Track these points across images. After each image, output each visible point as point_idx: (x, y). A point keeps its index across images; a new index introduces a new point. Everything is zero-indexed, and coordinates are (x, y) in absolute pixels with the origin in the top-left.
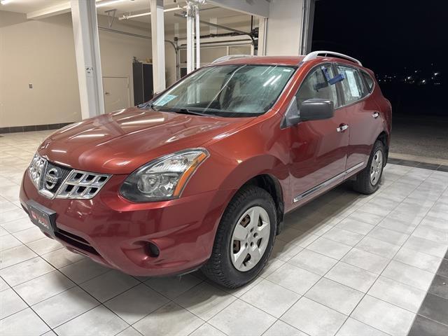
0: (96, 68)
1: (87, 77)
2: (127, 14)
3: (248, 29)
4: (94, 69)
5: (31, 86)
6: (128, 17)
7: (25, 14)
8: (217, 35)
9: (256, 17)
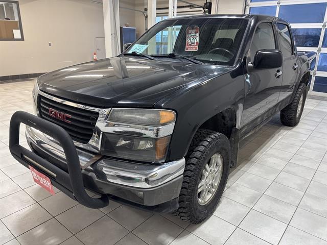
4: (115, 34)
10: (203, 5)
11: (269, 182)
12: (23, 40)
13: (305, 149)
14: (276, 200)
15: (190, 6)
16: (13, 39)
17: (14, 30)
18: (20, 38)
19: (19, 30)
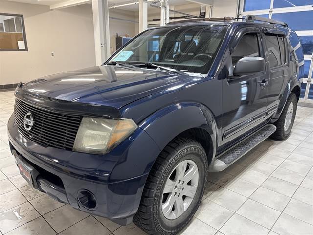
0: (106, 43)
1: (101, 49)
2: (115, 5)
3: (197, 14)
4: (105, 44)
5: (53, 55)
6: (115, 7)
7: (49, 7)
8: (174, 18)
9: (203, 5)
10: (198, 15)
11: (244, 199)
12: (27, 51)
13: (290, 161)
14: (247, 221)
15: (186, 17)
16: (18, 50)
17: (18, 42)
18: (25, 48)
19: (24, 42)
